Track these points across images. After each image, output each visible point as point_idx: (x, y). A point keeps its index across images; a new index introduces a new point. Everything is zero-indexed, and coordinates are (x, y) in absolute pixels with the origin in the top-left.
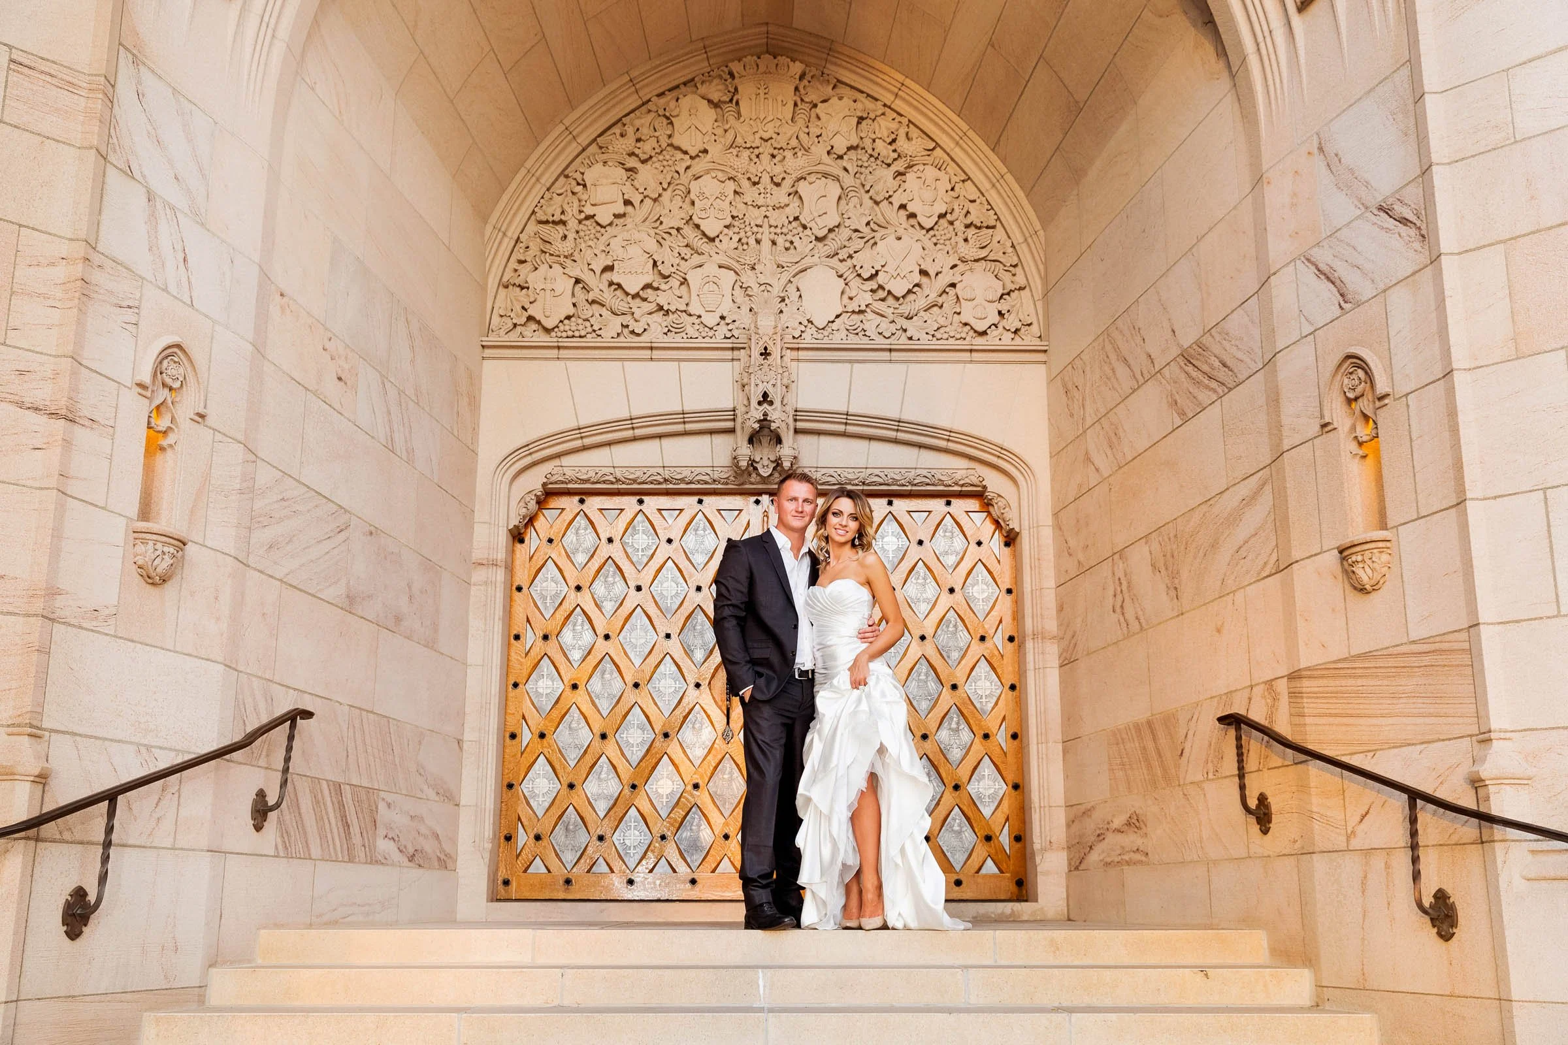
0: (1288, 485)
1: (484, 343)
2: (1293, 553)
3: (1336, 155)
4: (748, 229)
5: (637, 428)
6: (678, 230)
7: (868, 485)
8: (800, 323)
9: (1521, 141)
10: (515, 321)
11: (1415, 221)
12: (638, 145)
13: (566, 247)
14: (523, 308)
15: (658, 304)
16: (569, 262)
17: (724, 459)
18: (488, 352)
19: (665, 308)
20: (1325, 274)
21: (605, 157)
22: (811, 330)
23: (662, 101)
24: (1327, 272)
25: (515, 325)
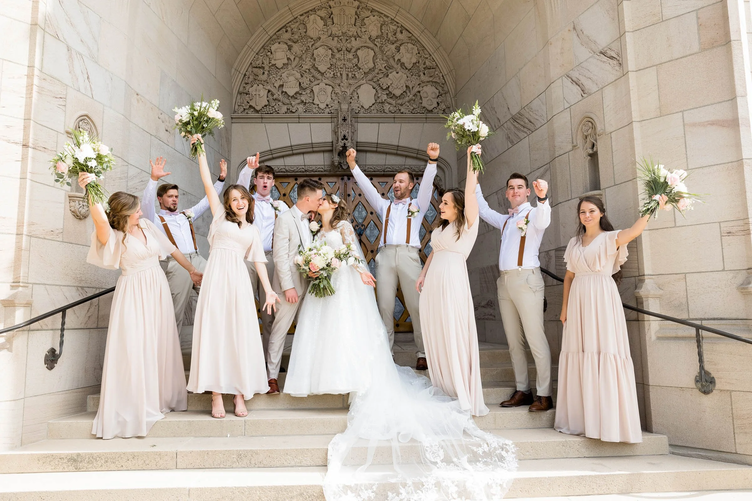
0: (557, 171)
1: (232, 117)
2: (559, 199)
3: (581, 31)
4: (337, 69)
5: (294, 150)
6: (309, 70)
7: (386, 172)
8: (358, 107)
9: (665, 21)
10: (244, 107)
11: (616, 57)
12: (293, 35)
13: (264, 77)
14: (248, 102)
15: (301, 100)
16: (265, 84)
17: (328, 162)
18: (234, 120)
19: (305, 101)
20: (575, 82)
21: (279, 40)
22: (362, 110)
23: (302, 18)
24: (576, 81)
25: (245, 109)
